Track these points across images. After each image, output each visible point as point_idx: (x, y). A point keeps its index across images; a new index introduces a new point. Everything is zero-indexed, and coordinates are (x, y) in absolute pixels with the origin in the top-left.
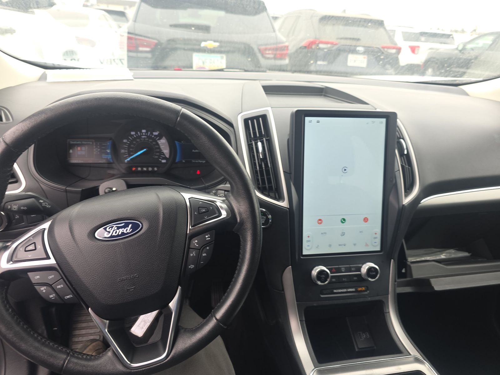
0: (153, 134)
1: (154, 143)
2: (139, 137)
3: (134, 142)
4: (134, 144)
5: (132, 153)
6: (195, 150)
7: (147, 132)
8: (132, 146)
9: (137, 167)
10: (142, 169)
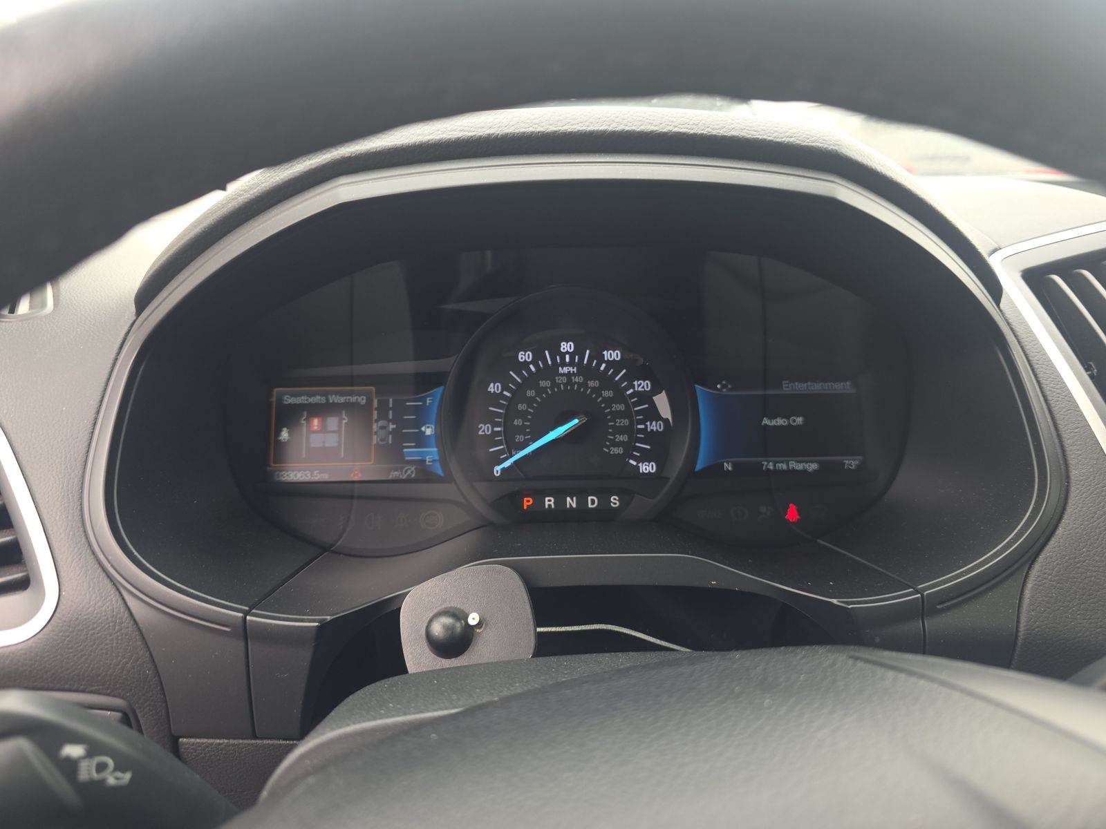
0: (601, 359)
1: (607, 394)
2: (551, 372)
3: (531, 393)
4: (530, 401)
5: (520, 438)
6: (771, 418)
7: (579, 351)
8: (522, 407)
9: (540, 494)
10: (560, 502)
